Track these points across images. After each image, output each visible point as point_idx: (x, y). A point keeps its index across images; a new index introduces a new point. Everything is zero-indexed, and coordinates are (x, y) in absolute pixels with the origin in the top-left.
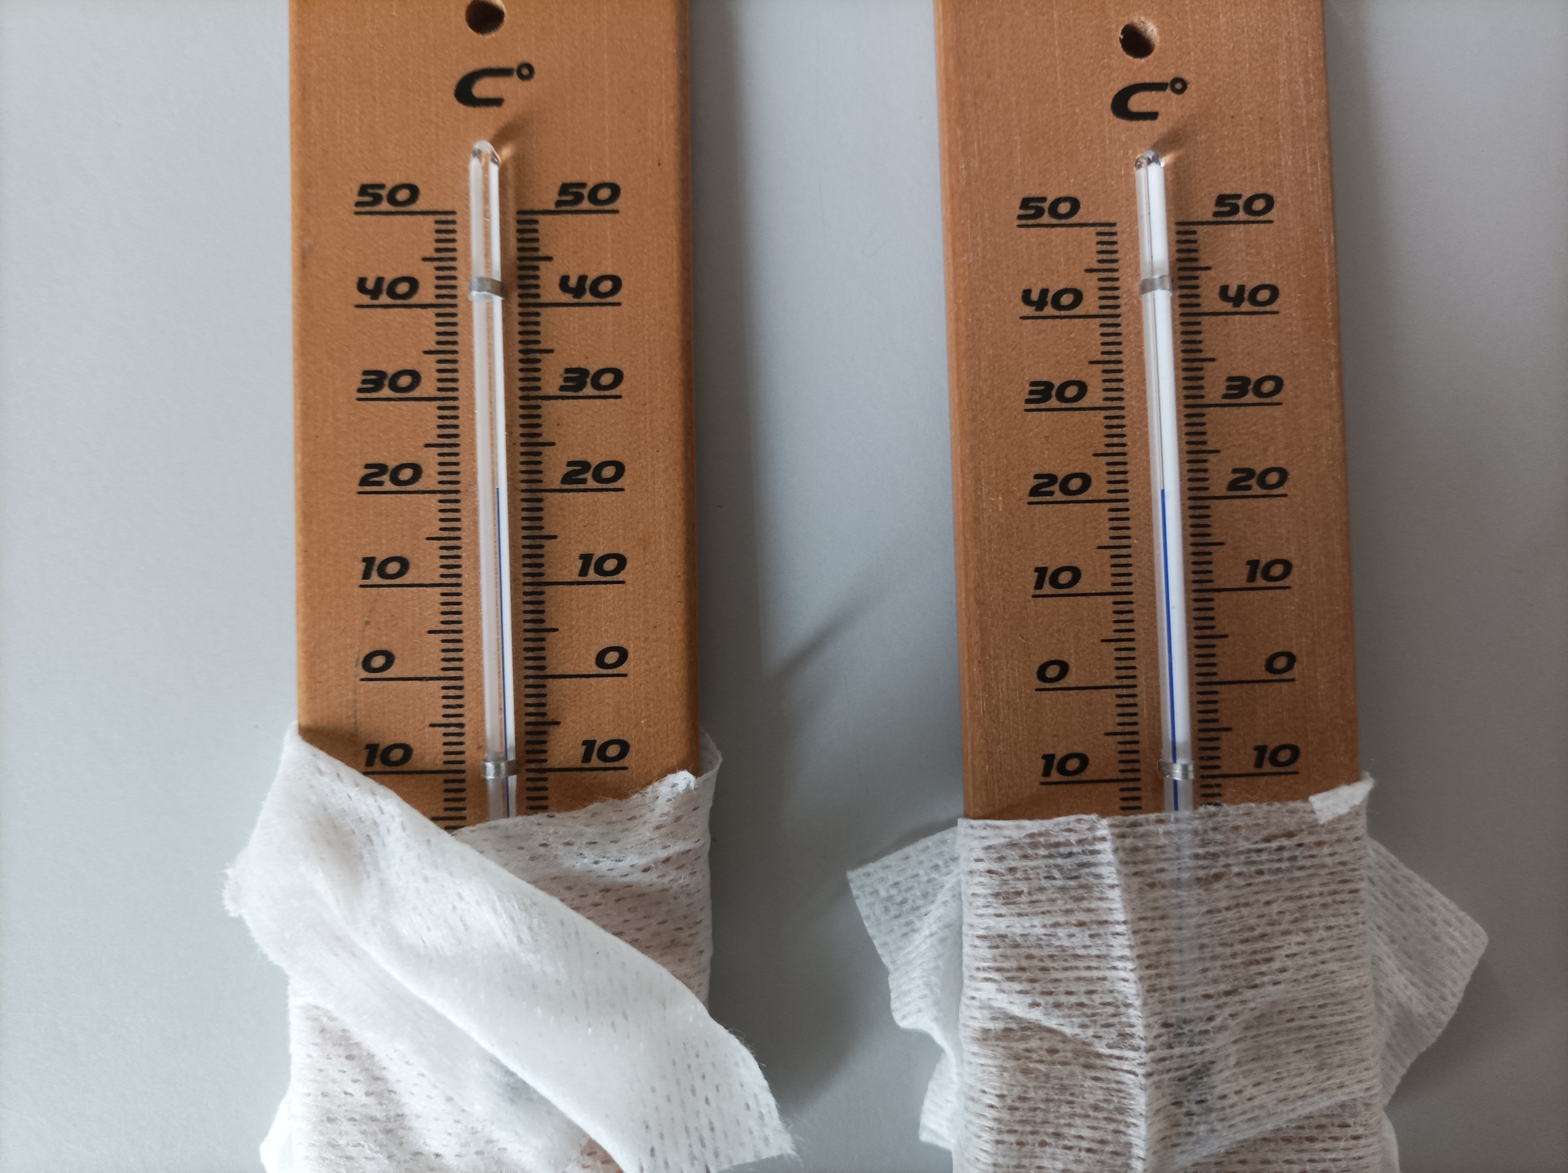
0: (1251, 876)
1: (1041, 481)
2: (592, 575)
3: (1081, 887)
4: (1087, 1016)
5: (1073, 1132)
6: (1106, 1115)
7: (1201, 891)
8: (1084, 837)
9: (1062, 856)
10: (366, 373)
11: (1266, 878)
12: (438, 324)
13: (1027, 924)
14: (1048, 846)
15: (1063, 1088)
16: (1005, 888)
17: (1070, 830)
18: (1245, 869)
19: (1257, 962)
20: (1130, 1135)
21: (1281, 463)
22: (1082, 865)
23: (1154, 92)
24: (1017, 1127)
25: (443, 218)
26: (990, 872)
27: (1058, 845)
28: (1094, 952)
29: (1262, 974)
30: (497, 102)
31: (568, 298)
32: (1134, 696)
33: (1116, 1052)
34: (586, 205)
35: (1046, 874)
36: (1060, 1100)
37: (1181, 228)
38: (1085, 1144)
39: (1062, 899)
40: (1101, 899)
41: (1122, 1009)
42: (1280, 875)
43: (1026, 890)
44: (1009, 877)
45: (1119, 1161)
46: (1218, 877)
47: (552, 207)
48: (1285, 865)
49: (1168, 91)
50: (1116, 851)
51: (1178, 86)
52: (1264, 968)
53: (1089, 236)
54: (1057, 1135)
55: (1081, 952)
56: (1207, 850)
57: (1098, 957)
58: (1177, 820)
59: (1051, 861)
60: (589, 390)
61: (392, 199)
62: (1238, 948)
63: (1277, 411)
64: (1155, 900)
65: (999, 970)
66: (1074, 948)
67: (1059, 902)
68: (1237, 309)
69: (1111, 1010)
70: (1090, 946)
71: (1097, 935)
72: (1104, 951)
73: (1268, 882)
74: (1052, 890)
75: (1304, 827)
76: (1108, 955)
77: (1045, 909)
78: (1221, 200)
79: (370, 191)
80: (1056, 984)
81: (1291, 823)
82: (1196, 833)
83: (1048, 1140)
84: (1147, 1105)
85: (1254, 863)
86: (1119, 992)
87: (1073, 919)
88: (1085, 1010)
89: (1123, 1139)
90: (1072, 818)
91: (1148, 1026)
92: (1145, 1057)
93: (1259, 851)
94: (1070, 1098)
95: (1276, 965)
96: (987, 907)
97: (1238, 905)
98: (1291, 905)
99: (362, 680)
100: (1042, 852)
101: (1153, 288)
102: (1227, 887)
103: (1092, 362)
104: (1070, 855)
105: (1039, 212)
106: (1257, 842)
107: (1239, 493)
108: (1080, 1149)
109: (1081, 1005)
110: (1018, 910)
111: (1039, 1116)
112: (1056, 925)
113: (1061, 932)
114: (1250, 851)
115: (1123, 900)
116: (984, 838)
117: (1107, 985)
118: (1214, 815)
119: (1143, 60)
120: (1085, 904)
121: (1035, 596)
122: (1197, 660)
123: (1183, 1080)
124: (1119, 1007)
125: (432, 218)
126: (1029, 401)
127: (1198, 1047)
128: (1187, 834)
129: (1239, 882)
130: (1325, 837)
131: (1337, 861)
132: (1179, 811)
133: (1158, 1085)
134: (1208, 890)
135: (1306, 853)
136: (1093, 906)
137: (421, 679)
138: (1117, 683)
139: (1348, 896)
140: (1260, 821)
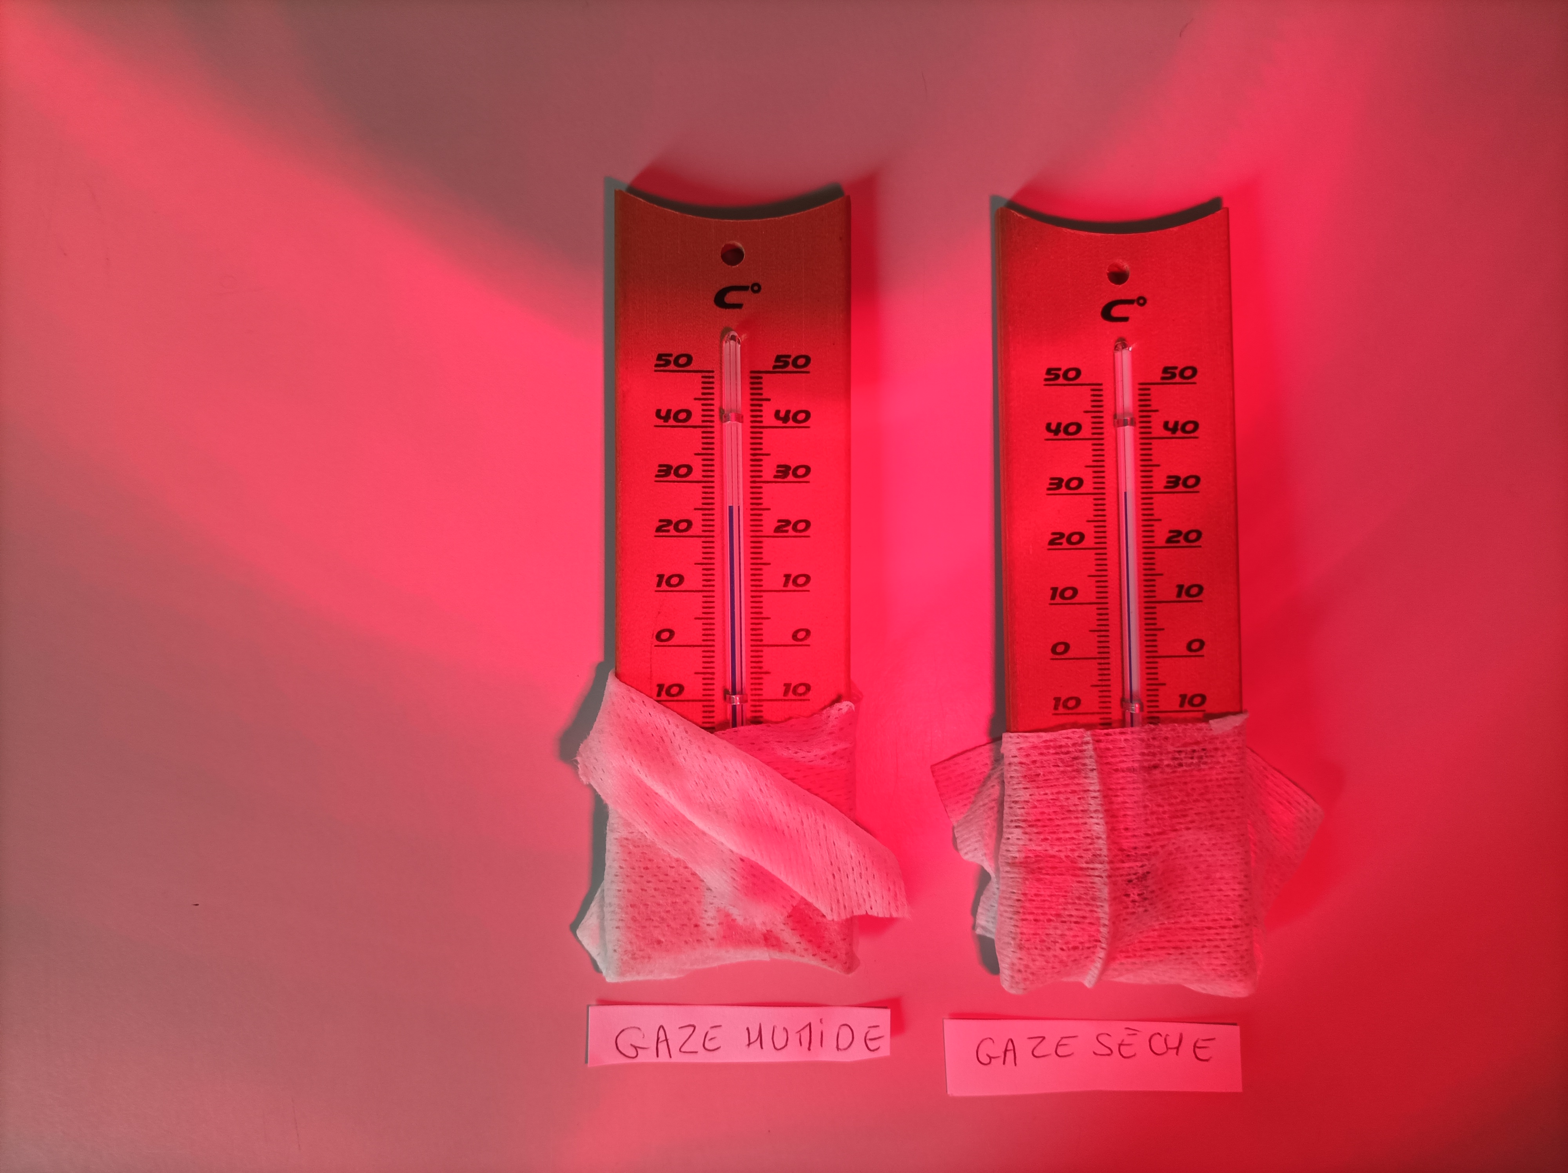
0: (1175, 767)
1: (1055, 536)
2: (791, 586)
3: (1074, 771)
4: (1075, 844)
5: (1067, 913)
6: (1085, 902)
7: (1146, 774)
8: (1076, 742)
9: (1063, 753)
10: (660, 466)
11: (1185, 768)
12: (703, 438)
13: (1042, 793)
14: (1055, 747)
15: (1060, 889)
16: (1029, 772)
17: (1068, 738)
18: (1171, 763)
19: (1177, 817)
20: (1099, 912)
21: (1198, 528)
22: (1075, 758)
23: (1127, 305)
25: (707, 374)
26: (1021, 763)
27: (1061, 747)
28: (1080, 808)
29: (1181, 823)
30: (739, 306)
31: (779, 423)
32: (1108, 663)
33: (1091, 866)
34: (790, 368)
35: (1053, 764)
36: (1058, 895)
37: (1142, 387)
38: (1074, 919)
39: (1063, 778)
40: (1085, 778)
41: (1096, 841)
42: (1193, 767)
43: (1042, 773)
44: (1032, 766)
45: (1094, 928)
46: (1155, 767)
47: (770, 369)
48: (1195, 761)
49: (1135, 304)
50: (1095, 749)
51: (1141, 301)
52: (1181, 820)
53: (1086, 391)
54: (1058, 915)
55: (1073, 808)
56: (1149, 750)
57: (1082, 811)
58: (1133, 733)
59: (1057, 756)
60: (790, 478)
61: (676, 363)
62: (1167, 808)
63: (1196, 496)
64: (1118, 779)
65: (1024, 821)
66: (1068, 806)
67: (1061, 780)
68: (1174, 436)
69: (1089, 841)
70: (1078, 805)
71: (1083, 798)
72: (1086, 807)
73: (1185, 771)
74: (1057, 773)
75: (1206, 738)
76: (1088, 810)
77: (1052, 784)
78: (1166, 370)
79: (663, 358)
80: (1058, 828)
81: (1198, 736)
82: (1142, 740)
83: (1052, 918)
84: (1109, 893)
85: (1176, 759)
86: (1094, 831)
87: (1069, 790)
88: (1074, 841)
89: (1095, 915)
90: (1070, 731)
91: (1109, 850)
92: (1107, 867)
93: (1180, 752)
94: (1064, 894)
95: (1189, 819)
96: (1019, 783)
97: (1167, 784)
99: (656, 646)
100: (1052, 751)
101: (1123, 421)
102: (1160, 773)
103: (1087, 466)
104: (1068, 753)
105: (1057, 377)
106: (1179, 747)
107: (1172, 545)
108: (1071, 922)
109: (1073, 838)
110: (1037, 785)
111: (1047, 905)
112: (1059, 793)
113: (1062, 797)
114: (1174, 752)
115: (1099, 778)
116: (1017, 743)
117: (1087, 827)
118: (1154, 730)
119: (1120, 286)
120: (1076, 781)
121: (1051, 604)
122: (1146, 643)
123: (1130, 881)
124: (1093, 839)
125: (700, 375)
126: (1049, 489)
127: (1139, 864)
128: (1138, 742)
129: (1168, 770)
130: (1219, 745)
131: (1226, 759)
132: (1133, 729)
133: (1115, 883)
134: (1149, 773)
135: (1208, 754)
136: (1081, 782)
137: (690, 646)
138: (1099, 656)
139: (1233, 782)
140: (1181, 735)
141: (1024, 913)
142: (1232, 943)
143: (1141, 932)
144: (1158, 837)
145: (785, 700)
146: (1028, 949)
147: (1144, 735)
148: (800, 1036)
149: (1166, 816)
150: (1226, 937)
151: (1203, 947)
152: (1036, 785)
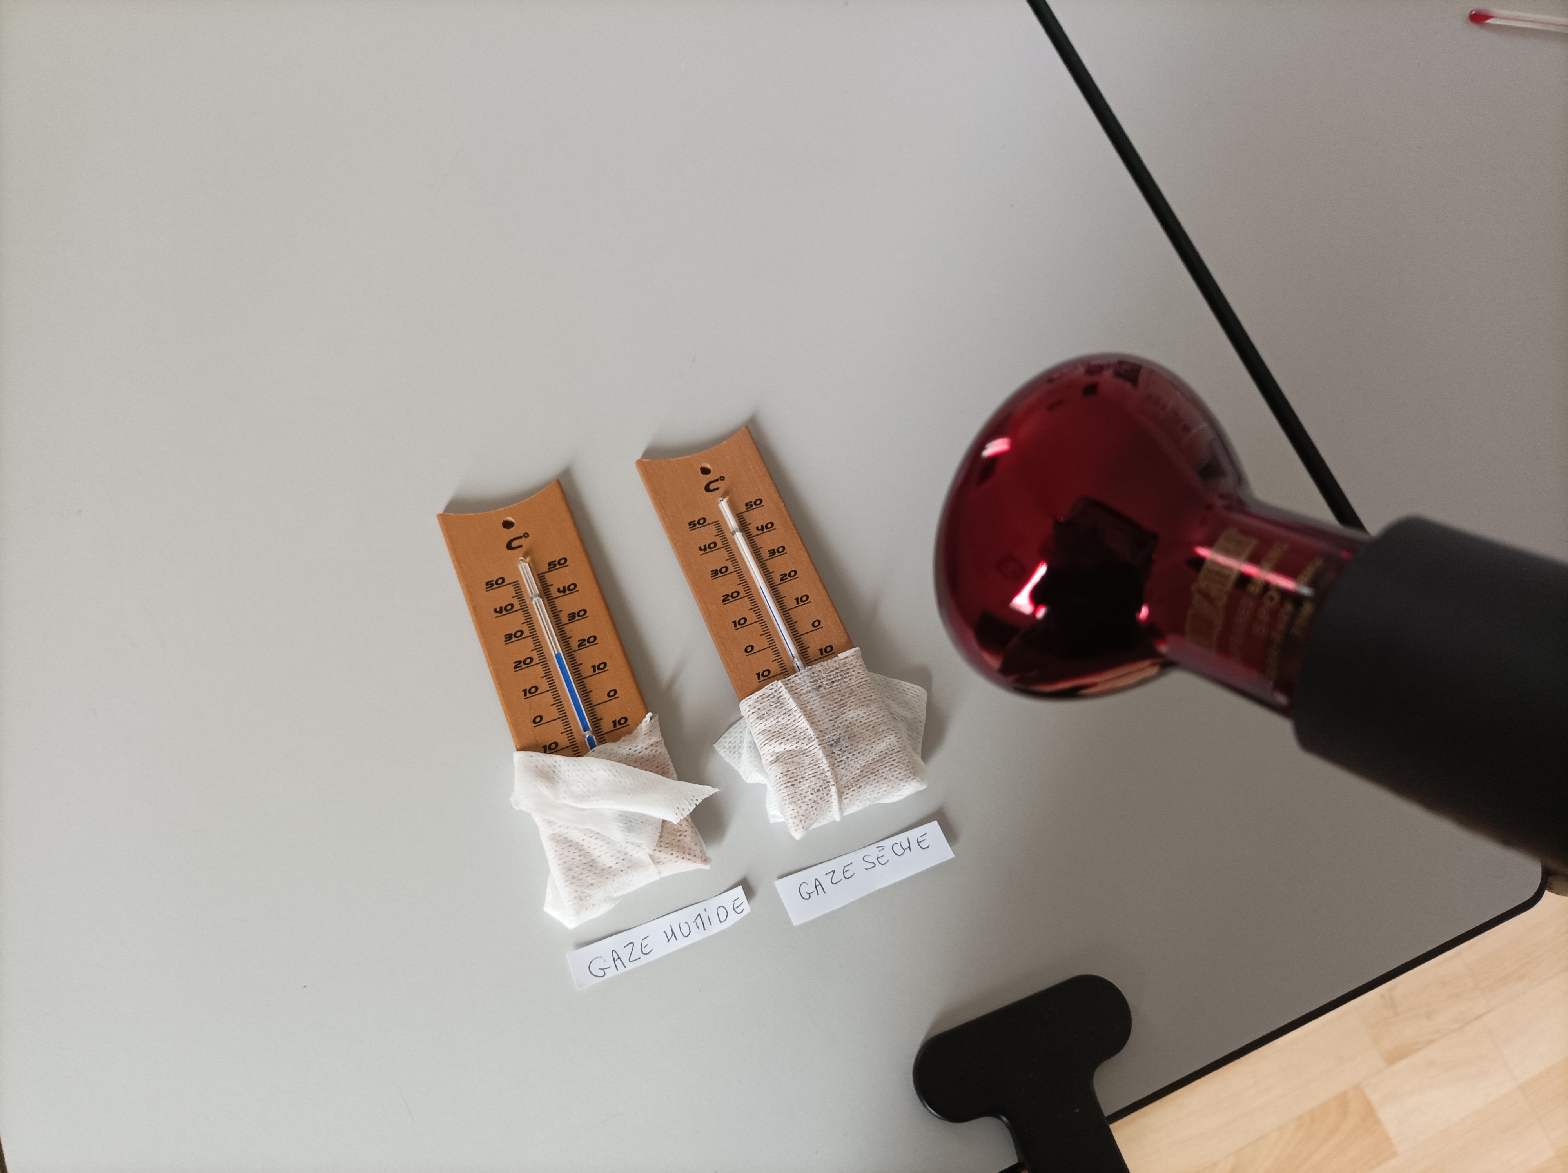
0: (831, 684)
1: (725, 598)
2: (597, 671)
3: (781, 704)
4: (797, 740)
5: (807, 774)
6: (814, 764)
7: (817, 692)
8: (775, 690)
9: (772, 698)
10: (505, 636)
11: (836, 683)
12: (524, 614)
13: (770, 722)
14: (767, 697)
16: (760, 715)
17: (771, 689)
18: (828, 682)
19: (842, 707)
21: (793, 569)
22: (778, 698)
23: (716, 483)
24: (790, 780)
25: (515, 584)
26: (753, 713)
27: (769, 695)
28: (792, 720)
29: (845, 709)
30: (521, 546)
31: (562, 594)
32: (775, 647)
33: (809, 745)
34: (558, 566)
35: (769, 705)
36: (799, 767)
37: (738, 516)
38: (811, 776)
39: (776, 710)
40: (788, 704)
41: (806, 732)
42: (840, 682)
44: (760, 711)
45: (823, 775)
46: (820, 686)
47: (548, 570)
49: (720, 481)
50: (786, 688)
51: (722, 479)
52: (845, 708)
53: (712, 527)
54: (803, 778)
55: (788, 723)
56: (813, 679)
58: (801, 674)
59: (770, 701)
60: (577, 618)
61: (497, 584)
62: (835, 705)
63: (786, 555)
64: (804, 698)
65: (767, 741)
66: (785, 722)
68: (763, 532)
69: (803, 734)
70: (790, 719)
71: (791, 714)
72: (794, 718)
73: (837, 685)
74: (773, 709)
75: (840, 664)
76: (796, 718)
77: (773, 715)
78: (747, 505)
79: (489, 583)
80: (785, 736)
81: (836, 664)
82: (808, 676)
83: (801, 780)
84: (824, 755)
85: (830, 680)
86: (802, 727)
87: (782, 714)
88: (796, 738)
89: (821, 768)
90: (770, 684)
91: (814, 732)
92: (816, 740)
93: (830, 676)
95: (848, 706)
96: (757, 724)
97: (830, 693)
98: (848, 690)
99: (534, 727)
100: (766, 699)
101: (735, 533)
102: (824, 689)
103: (727, 560)
104: (774, 696)
105: (695, 525)
106: (828, 673)
107: (784, 581)
108: (811, 778)
109: (794, 737)
111: (795, 775)
112: (777, 718)
113: (780, 719)
114: (827, 676)
115: (793, 701)
116: (749, 704)
117: (799, 727)
118: (811, 669)
119: (709, 475)
120: (783, 708)
121: (735, 630)
122: (791, 631)
123: (832, 745)
124: (804, 732)
125: (511, 585)
126: (712, 577)
127: (833, 734)
128: (806, 678)
129: (827, 687)
130: (849, 667)
131: (856, 673)
132: (801, 672)
133: (824, 748)
134: (818, 691)
135: (845, 672)
136: (786, 707)
137: (554, 720)
138: (770, 646)
139: (865, 683)
140: (827, 667)
141: (785, 784)
142: (900, 760)
143: (851, 773)
144: (836, 720)
145: (616, 730)
146: (795, 802)
147: (807, 673)
148: (696, 924)
149: (836, 709)
150: (895, 758)
151: (886, 767)
152: (764, 720)
